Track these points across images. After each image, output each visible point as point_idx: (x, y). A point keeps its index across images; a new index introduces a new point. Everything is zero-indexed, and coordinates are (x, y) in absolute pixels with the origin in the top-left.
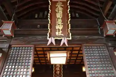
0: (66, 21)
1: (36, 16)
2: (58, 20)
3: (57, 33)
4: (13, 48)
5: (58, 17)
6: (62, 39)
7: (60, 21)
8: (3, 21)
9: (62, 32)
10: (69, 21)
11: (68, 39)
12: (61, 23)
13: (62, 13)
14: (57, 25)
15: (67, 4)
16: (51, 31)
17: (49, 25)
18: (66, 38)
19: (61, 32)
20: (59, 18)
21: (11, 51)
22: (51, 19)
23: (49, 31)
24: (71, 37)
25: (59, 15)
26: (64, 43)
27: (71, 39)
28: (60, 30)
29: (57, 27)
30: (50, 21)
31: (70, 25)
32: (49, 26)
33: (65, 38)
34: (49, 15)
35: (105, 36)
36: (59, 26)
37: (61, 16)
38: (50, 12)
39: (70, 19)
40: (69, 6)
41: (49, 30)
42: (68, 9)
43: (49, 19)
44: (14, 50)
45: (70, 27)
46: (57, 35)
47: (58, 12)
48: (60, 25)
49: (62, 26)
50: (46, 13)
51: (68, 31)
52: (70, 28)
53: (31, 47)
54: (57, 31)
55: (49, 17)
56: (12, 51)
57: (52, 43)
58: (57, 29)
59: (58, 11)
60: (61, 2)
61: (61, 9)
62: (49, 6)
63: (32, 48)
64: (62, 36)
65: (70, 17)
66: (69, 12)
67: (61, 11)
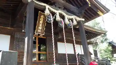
3: (39, 31)
9: (41, 30)
16: (37, 29)
18: (42, 34)
20: (41, 24)
24: (44, 34)
25: (41, 22)
26: (41, 36)
29: (39, 28)
31: (45, 28)
38: (38, 20)
48: (41, 27)
51: (43, 31)
57: (36, 35)
64: (40, 33)
65: (46, 25)
67: (42, 20)
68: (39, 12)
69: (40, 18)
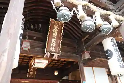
0: (59, 41)
1: (32, 27)
3: (51, 49)
6: (54, 54)
10: (61, 41)
11: (58, 55)
14: (52, 43)
15: (62, 28)
16: (48, 47)
17: (47, 42)
19: (54, 48)
20: (54, 38)
24: (60, 54)
25: (54, 35)
26: (55, 57)
27: (60, 55)
29: (52, 45)
31: (61, 45)
35: (82, 59)
37: (56, 36)
38: (49, 32)
40: (63, 30)
41: (46, 46)
42: (62, 32)
45: (61, 46)
46: (51, 51)
47: (54, 33)
48: (54, 43)
50: (40, 25)
51: (59, 49)
52: (61, 47)
54: (52, 47)
55: (48, 36)
57: (47, 56)
62: (49, 27)
65: (62, 39)
66: (61, 35)
67: (56, 32)
68: (50, 19)
69: (52, 28)
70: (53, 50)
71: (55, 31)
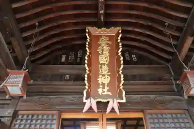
0: (116, 68)
1: (63, 59)
2: (101, 67)
3: (100, 91)
4: (20, 117)
5: (101, 62)
6: (108, 102)
7: (105, 70)
8: (8, 70)
9: (108, 88)
10: (121, 69)
11: (119, 101)
12: (108, 72)
13: (108, 54)
14: (100, 76)
15: (118, 40)
16: (89, 87)
17: (86, 76)
18: (117, 100)
19: (106, 88)
20: (104, 64)
21: (16, 121)
22: (89, 65)
23: (87, 87)
24: (124, 98)
27: (124, 101)
28: (106, 84)
29: (100, 80)
30: (87, 69)
31: (122, 76)
32: (86, 79)
33: (115, 100)
34: (86, 58)
35: (186, 97)
36: (103, 77)
37: (107, 61)
38: (88, 53)
39: (122, 66)
40: (121, 44)
41: (85, 85)
42: (119, 48)
43: (86, 65)
44: (22, 120)
45: (122, 79)
46: (101, 94)
47: (102, 54)
48: (106, 76)
49: (109, 77)
50: (80, 53)
51: (119, 87)
52: (123, 82)
53: (53, 115)
54: (101, 86)
55: (86, 62)
56: (19, 121)
58: (101, 84)
59: (102, 52)
60: (106, 36)
61: (106, 48)
62: (87, 43)
63: (55, 117)
65: (122, 62)
66: (120, 54)
68: (87, 28)
70: (106, 93)
71: (103, 50)
